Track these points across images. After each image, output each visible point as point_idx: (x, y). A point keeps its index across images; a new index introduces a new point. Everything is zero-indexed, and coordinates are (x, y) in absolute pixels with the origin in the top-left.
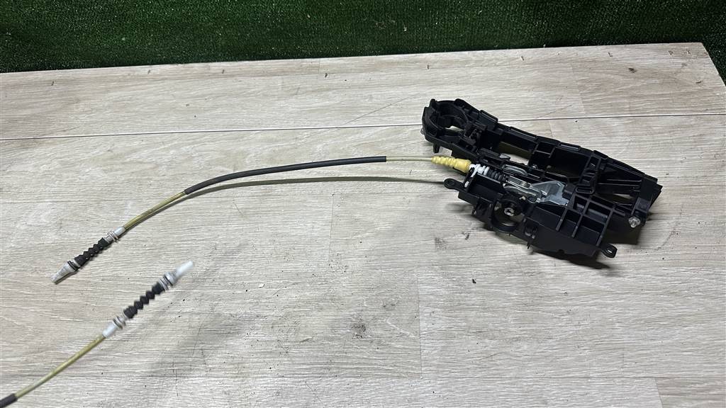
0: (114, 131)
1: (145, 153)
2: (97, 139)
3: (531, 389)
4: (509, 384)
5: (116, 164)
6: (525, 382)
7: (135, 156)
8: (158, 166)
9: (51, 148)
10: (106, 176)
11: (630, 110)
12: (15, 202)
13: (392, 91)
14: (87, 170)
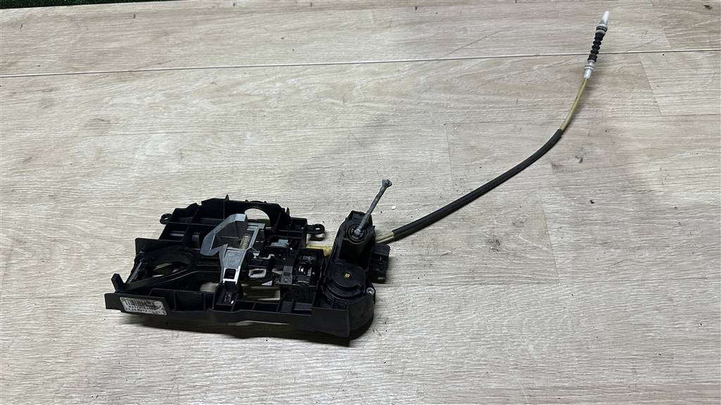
0: (212, 64)
1: (251, 85)
2: (197, 72)
3: (656, 289)
4: (637, 285)
5: (223, 96)
6: (651, 283)
7: (241, 89)
8: (267, 98)
9: (151, 81)
10: (216, 108)
11: (711, 45)
12: (127, 133)
13: (486, 24)
14: (194, 102)
